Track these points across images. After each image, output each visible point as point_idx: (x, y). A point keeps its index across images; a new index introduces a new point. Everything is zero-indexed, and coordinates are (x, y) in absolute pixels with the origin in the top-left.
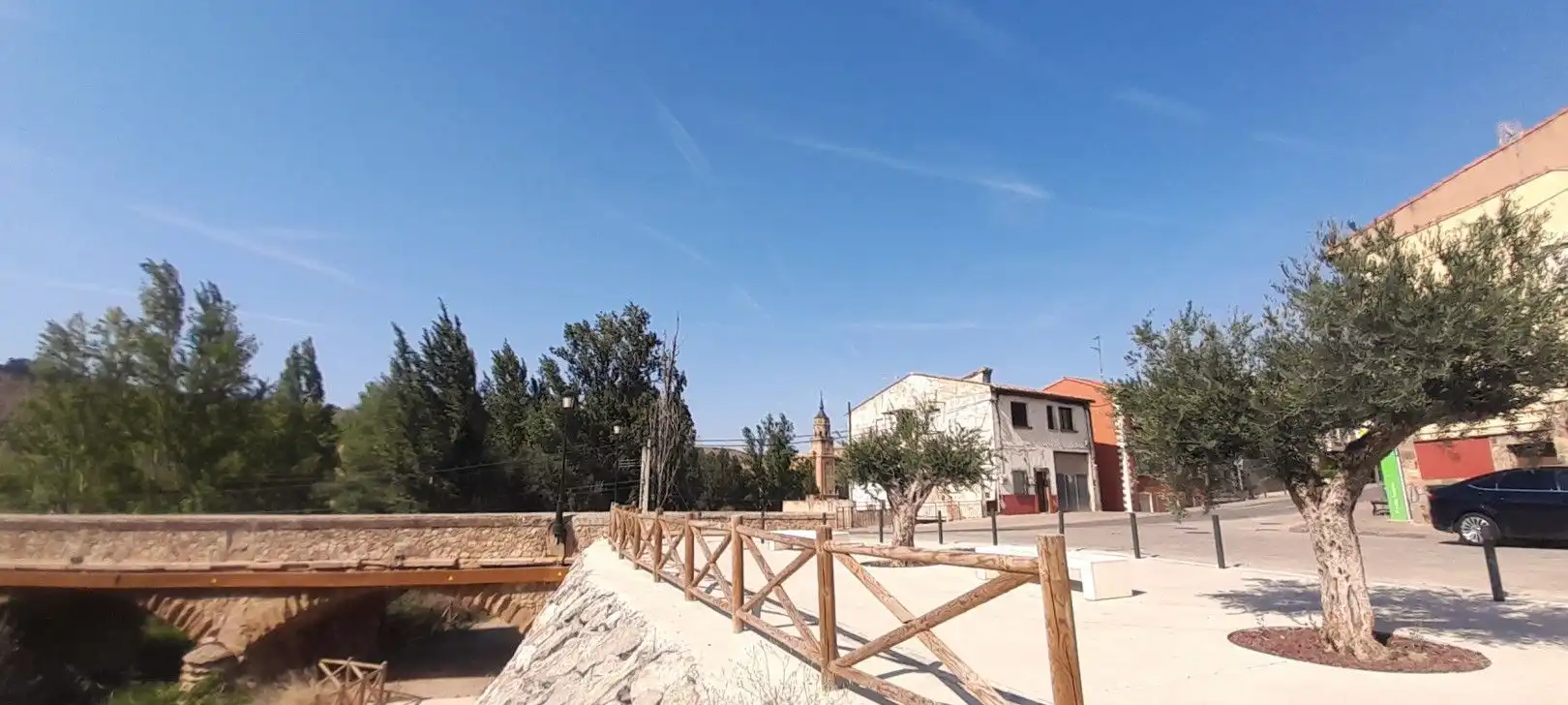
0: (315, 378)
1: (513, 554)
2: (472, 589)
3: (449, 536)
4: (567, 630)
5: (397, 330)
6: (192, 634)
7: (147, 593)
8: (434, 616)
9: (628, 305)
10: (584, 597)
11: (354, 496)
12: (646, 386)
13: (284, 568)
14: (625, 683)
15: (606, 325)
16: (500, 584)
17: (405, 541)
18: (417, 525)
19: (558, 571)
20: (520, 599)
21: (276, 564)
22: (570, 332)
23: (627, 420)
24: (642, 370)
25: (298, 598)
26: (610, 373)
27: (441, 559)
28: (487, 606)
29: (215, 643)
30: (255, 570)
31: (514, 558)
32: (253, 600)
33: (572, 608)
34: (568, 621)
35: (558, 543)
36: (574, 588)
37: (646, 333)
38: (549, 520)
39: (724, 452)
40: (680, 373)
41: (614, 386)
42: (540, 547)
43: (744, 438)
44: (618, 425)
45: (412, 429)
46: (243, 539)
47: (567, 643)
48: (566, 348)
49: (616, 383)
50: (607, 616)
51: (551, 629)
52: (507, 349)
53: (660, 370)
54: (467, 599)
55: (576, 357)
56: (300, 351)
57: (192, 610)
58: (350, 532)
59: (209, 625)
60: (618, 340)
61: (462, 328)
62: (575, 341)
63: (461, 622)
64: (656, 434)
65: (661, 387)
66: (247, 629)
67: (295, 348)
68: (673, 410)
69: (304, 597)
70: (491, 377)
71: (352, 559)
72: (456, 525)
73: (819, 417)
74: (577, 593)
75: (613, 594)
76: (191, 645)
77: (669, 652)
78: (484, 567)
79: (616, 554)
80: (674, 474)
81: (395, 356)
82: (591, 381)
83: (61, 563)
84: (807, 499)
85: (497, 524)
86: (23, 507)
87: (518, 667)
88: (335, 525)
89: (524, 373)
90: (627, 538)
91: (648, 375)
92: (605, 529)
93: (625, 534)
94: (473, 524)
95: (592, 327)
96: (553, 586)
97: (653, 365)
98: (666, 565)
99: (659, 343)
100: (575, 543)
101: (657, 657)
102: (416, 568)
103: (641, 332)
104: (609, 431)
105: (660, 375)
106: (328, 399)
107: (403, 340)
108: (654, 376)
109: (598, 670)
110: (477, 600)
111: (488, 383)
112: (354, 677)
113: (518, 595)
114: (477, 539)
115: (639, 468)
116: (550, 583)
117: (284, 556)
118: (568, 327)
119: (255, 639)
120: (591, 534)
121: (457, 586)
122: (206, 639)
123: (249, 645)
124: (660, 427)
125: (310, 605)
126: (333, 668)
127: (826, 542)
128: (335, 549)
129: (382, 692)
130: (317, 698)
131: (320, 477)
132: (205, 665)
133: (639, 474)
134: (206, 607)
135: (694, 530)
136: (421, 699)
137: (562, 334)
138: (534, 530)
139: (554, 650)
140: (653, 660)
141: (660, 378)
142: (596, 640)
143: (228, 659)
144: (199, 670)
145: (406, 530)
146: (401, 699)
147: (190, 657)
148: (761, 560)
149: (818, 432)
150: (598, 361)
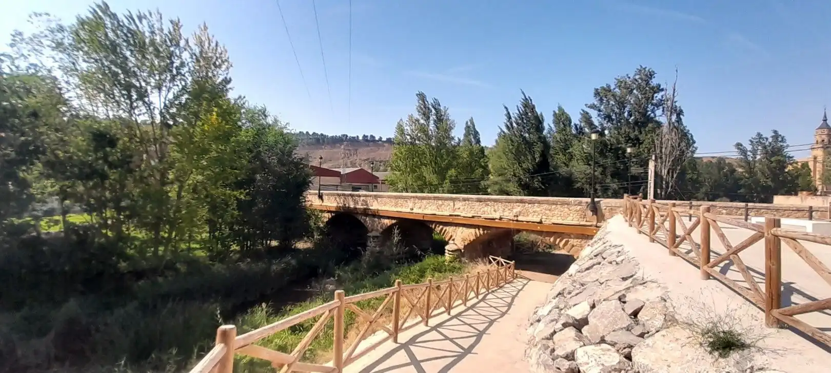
0: (476, 134)
1: (568, 218)
2: (550, 234)
3: (536, 208)
4: (595, 261)
5: (506, 108)
6: (447, 239)
7: (432, 222)
8: (533, 244)
9: (639, 68)
10: (605, 245)
11: (497, 187)
12: (650, 120)
13: (473, 217)
14: (623, 292)
15: (621, 84)
16: (563, 233)
17: (518, 208)
18: (522, 201)
19: (594, 229)
20: (573, 241)
21: (470, 215)
22: (597, 93)
23: (636, 142)
24: (648, 109)
25: (479, 229)
26: (626, 114)
27: (532, 218)
28: (557, 243)
29: (454, 243)
30: (464, 217)
31: (569, 221)
32: (464, 228)
33: (599, 249)
34: (595, 256)
35: (593, 215)
36: (600, 239)
37: (652, 84)
38: (587, 203)
39: (721, 161)
40: (679, 108)
41: (630, 123)
42: (582, 216)
43: (737, 150)
44: (630, 147)
45: (518, 155)
46: (458, 204)
47: (594, 267)
48: (596, 103)
49: (630, 120)
50: (618, 257)
51: (587, 259)
52: (560, 108)
53: (663, 108)
54: (547, 238)
55: (602, 107)
56: (469, 123)
57: (446, 230)
58: (496, 204)
59: (451, 236)
60: (631, 92)
61: (533, 102)
62: (601, 98)
63: (546, 249)
64: (661, 151)
65: (663, 120)
66: (464, 240)
67: (467, 123)
68: (673, 134)
69: (481, 229)
70: (552, 126)
71: (497, 215)
72: (539, 202)
74: (601, 243)
75: (622, 245)
76: (447, 243)
77: (652, 282)
78: (554, 224)
79: (628, 223)
80: (675, 176)
81: (506, 121)
82: (612, 121)
83: (408, 210)
84: (799, 195)
85: (559, 203)
86: (396, 190)
87: (570, 274)
88: (489, 200)
89: (570, 122)
90: (632, 215)
91: (653, 111)
92: (621, 209)
93: (632, 213)
94: (548, 203)
95: (612, 88)
96: (590, 237)
97: (660, 104)
98: (658, 233)
99: (662, 90)
100: (603, 216)
101: (644, 283)
102: (523, 221)
103: (648, 84)
104: (624, 151)
105: (663, 111)
106: (483, 144)
107: (509, 113)
108: (659, 112)
109: (609, 283)
110: (552, 239)
111: (551, 129)
112: (502, 265)
113: (572, 240)
114: (550, 210)
115: (648, 173)
116: (588, 235)
117: (473, 212)
118: (597, 90)
119: (466, 244)
120: (613, 211)
121: (542, 232)
122: (451, 242)
123: (465, 246)
124: (664, 146)
125: (484, 233)
126: (494, 260)
127: (775, 229)
128: (490, 211)
129: (514, 273)
130: (488, 270)
131: (483, 179)
132: (452, 251)
133: (647, 176)
134: (450, 230)
135: (675, 214)
136: (530, 280)
137: (593, 94)
138: (579, 207)
139: (587, 269)
140: (641, 284)
141: (663, 114)
142: (610, 268)
143: (459, 250)
144: (450, 253)
145: (518, 204)
146: (521, 278)
147: (447, 247)
148: (722, 236)
149: (820, 140)
150: (618, 108)
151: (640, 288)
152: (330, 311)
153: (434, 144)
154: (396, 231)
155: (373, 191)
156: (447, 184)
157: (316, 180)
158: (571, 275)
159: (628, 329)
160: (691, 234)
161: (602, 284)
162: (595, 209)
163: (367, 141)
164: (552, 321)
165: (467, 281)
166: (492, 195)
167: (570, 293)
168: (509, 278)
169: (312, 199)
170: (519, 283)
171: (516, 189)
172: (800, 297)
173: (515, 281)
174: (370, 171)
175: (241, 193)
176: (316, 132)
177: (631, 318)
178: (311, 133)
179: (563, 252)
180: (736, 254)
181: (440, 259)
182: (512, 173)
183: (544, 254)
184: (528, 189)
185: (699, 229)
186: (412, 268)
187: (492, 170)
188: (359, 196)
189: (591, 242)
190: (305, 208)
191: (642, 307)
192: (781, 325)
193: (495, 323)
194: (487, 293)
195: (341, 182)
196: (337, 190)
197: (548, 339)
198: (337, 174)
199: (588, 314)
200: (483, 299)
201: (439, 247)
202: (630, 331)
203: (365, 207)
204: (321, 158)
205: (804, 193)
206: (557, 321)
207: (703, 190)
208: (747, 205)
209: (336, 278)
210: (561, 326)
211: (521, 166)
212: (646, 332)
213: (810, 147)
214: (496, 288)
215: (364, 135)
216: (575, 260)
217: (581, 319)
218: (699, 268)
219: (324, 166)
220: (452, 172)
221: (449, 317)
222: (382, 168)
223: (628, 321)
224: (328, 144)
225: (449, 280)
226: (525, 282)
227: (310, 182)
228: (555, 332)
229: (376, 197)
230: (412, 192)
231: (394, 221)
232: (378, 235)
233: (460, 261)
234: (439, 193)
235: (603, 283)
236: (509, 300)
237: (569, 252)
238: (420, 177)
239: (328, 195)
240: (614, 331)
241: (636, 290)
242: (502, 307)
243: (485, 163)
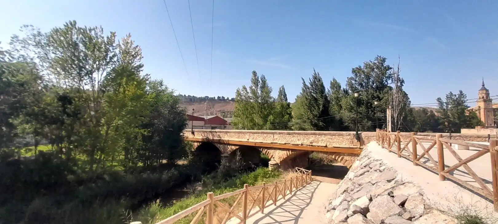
0: (285, 95)
2: (332, 153)
3: (323, 138)
4: (365, 169)
6: (270, 157)
7: (261, 147)
9: (377, 56)
10: (370, 160)
11: (297, 126)
12: (386, 86)
13: (285, 144)
14: (391, 190)
15: (367, 66)
16: (340, 153)
17: (312, 138)
18: (314, 134)
19: (359, 150)
20: (346, 158)
21: (284, 143)
22: (354, 71)
23: (378, 99)
24: (384, 80)
25: (289, 151)
26: (371, 83)
27: (321, 144)
28: (336, 159)
29: (274, 160)
30: (280, 144)
32: (280, 151)
34: (365, 167)
35: (357, 142)
36: (365, 156)
37: (385, 66)
38: (354, 134)
40: (401, 79)
41: (373, 88)
42: (351, 142)
43: (437, 102)
44: (376, 101)
45: (310, 107)
46: (276, 136)
47: (366, 173)
48: (353, 77)
49: (373, 86)
51: (359, 168)
52: (334, 80)
53: (392, 79)
54: (330, 156)
55: (357, 79)
56: (281, 89)
57: (269, 152)
58: (299, 136)
59: (272, 156)
60: (373, 70)
62: (356, 74)
63: (329, 162)
64: (393, 104)
65: (393, 86)
66: (280, 158)
68: (399, 94)
69: (290, 151)
70: (330, 89)
71: (300, 143)
72: (325, 135)
74: (367, 158)
75: (382, 160)
76: (270, 160)
78: (334, 147)
80: (401, 118)
81: (303, 87)
82: (363, 87)
83: (246, 140)
84: (476, 128)
85: (337, 135)
86: (238, 129)
88: (295, 133)
89: (340, 87)
91: (386, 81)
92: (374, 138)
93: (383, 140)
94: (330, 134)
95: (362, 68)
96: (358, 155)
97: (389, 77)
99: (391, 68)
100: (364, 142)
102: (315, 146)
103: (382, 65)
108: (390, 81)
109: (379, 184)
110: (333, 157)
112: (304, 173)
114: (331, 139)
115: (386, 116)
116: (355, 154)
117: (285, 141)
118: (353, 69)
119: (281, 160)
120: (369, 139)
121: (327, 152)
122: (272, 159)
123: (281, 161)
124: (394, 101)
125: (292, 154)
126: (299, 170)
127: (497, 147)
128: (296, 140)
129: (311, 178)
130: (297, 176)
131: (289, 121)
132: (273, 165)
133: (386, 118)
134: (271, 152)
135: (417, 140)
136: (321, 182)
137: (351, 72)
138: (349, 137)
139: (361, 175)
140: (402, 184)
141: (392, 82)
142: (377, 174)
143: (277, 164)
144: (272, 166)
145: (312, 135)
146: (316, 181)
147: (270, 163)
148: (454, 153)
149: (481, 97)
150: (366, 80)
152: (204, 207)
153: (260, 101)
154: (239, 153)
155: (224, 129)
156: (268, 125)
158: (351, 179)
159: (400, 215)
160: (429, 152)
161: (373, 184)
162: (359, 138)
163: (220, 100)
165: (285, 184)
166: (295, 130)
167: (352, 191)
168: (308, 181)
169: (188, 134)
170: (315, 184)
171: (309, 127)
173: (312, 182)
174: (222, 117)
177: (400, 207)
180: (466, 164)
181: (266, 169)
182: (307, 118)
183: (327, 165)
184: (318, 128)
186: (250, 176)
187: (294, 116)
188: (216, 132)
193: (304, 210)
194: (296, 190)
195: (205, 124)
197: (343, 221)
199: (369, 205)
200: (295, 195)
201: (265, 163)
203: (219, 139)
204: (193, 110)
205: (479, 127)
209: (202, 183)
211: (312, 113)
212: (413, 216)
214: (301, 188)
217: (364, 208)
218: (438, 174)
219: (195, 115)
220: (271, 117)
221: (276, 207)
222: (229, 116)
223: (398, 209)
225: (275, 183)
226: (318, 183)
228: (348, 217)
229: (226, 133)
230: (247, 130)
231: (237, 147)
232: (228, 155)
233: (278, 171)
234: (264, 130)
235: (374, 184)
236: (310, 195)
237: (344, 164)
238: (252, 120)
239: (198, 132)
240: (390, 216)
241: (400, 188)
242: (307, 199)
243: (290, 111)
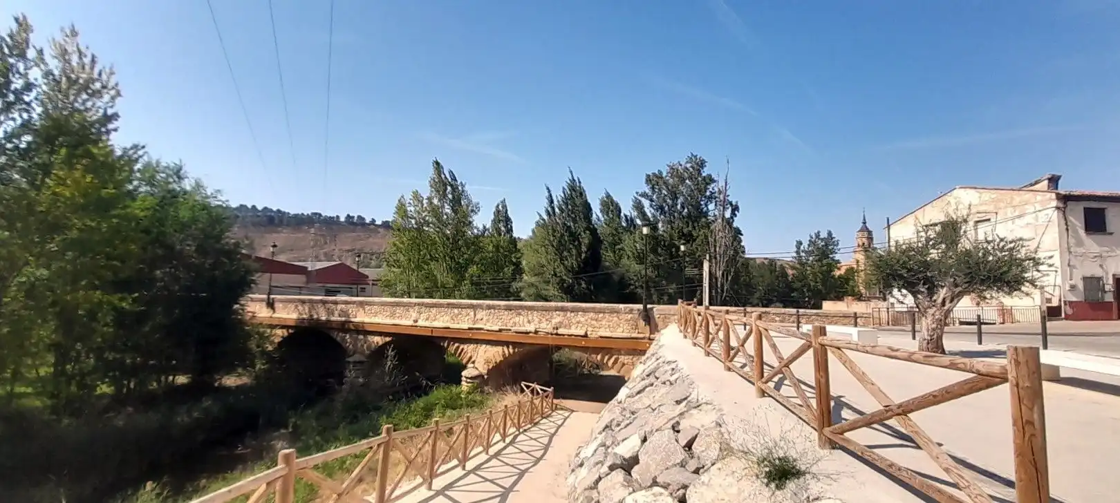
0: (508, 220)
1: (618, 330)
2: (597, 350)
3: (580, 317)
4: (647, 382)
5: (548, 189)
6: (464, 362)
7: (444, 339)
8: (578, 364)
9: (690, 155)
10: (658, 361)
11: (532, 291)
12: (705, 215)
13: (500, 330)
14: (677, 419)
15: (674, 171)
16: (612, 348)
17: (557, 318)
18: (562, 309)
19: (647, 343)
20: (623, 359)
21: (496, 328)
22: (649, 180)
23: (689, 238)
24: (701, 202)
25: (508, 347)
26: (679, 207)
27: (575, 331)
28: (605, 362)
29: (474, 367)
30: (488, 330)
31: (619, 333)
32: (488, 346)
33: (652, 367)
34: (648, 376)
35: (645, 325)
36: (653, 355)
37: (704, 175)
38: (639, 310)
39: (773, 262)
40: (734, 203)
41: (682, 216)
42: (634, 327)
44: (683, 244)
45: (560, 249)
46: (481, 314)
47: (647, 389)
48: (647, 191)
50: (672, 375)
51: (639, 379)
52: (608, 195)
53: (716, 202)
54: (594, 356)
55: (654, 197)
56: (500, 207)
57: (463, 349)
58: (529, 312)
59: (471, 358)
60: (683, 180)
61: (582, 185)
62: (653, 186)
63: (592, 369)
64: (715, 250)
65: (716, 216)
66: (487, 362)
67: (498, 206)
68: (727, 232)
69: (511, 347)
70: (600, 215)
71: (531, 328)
72: (584, 311)
73: (861, 231)
74: (654, 359)
75: (676, 361)
76: (465, 367)
77: (708, 404)
78: (601, 337)
79: (682, 335)
80: (730, 279)
81: (546, 205)
82: (665, 213)
83: (410, 323)
84: (845, 300)
85: (607, 311)
86: (393, 295)
87: (619, 400)
88: (521, 307)
89: (620, 211)
90: (687, 323)
91: (706, 205)
92: (676, 317)
94: (594, 310)
95: (664, 175)
96: (643, 352)
97: (710, 198)
98: (713, 345)
99: (715, 181)
100: (656, 326)
101: (699, 406)
102: (564, 335)
103: (700, 174)
104: (678, 248)
105: (716, 205)
106: (515, 235)
107: (551, 196)
108: (711, 207)
109: (662, 409)
110: (599, 357)
111: (599, 219)
112: (538, 393)
113: (623, 357)
114: (596, 320)
115: (702, 275)
116: (640, 351)
117: (500, 324)
118: (648, 176)
119: (490, 367)
120: (666, 319)
121: (588, 348)
122: (470, 365)
123: (489, 370)
124: (718, 245)
125: (514, 352)
126: (528, 387)
127: (821, 338)
128: (523, 322)
129: (552, 404)
130: (519, 402)
131: (514, 279)
132: (471, 378)
133: (702, 278)
134: (469, 349)
135: (729, 322)
136: (573, 411)
137: (644, 180)
138: (630, 316)
139: (639, 393)
140: (695, 407)
141: (716, 208)
142: (664, 390)
143: (480, 376)
144: (468, 380)
145: (557, 312)
146: (562, 409)
147: (464, 373)
148: (774, 347)
149: (861, 244)
150: (670, 199)
151: (694, 412)
152: (268, 484)
153: (449, 233)
154: (391, 353)
155: (357, 296)
156: (466, 286)
157: (262, 279)
158: (621, 402)
159: (683, 465)
160: (745, 345)
161: (654, 410)
162: (648, 317)
163: (353, 224)
164: (597, 463)
165: (490, 419)
166: (526, 301)
167: (618, 425)
168: (546, 410)
169: (255, 308)
170: (559, 416)
171: (556, 293)
172: (850, 411)
173: (554, 413)
174: (355, 267)
175: (122, 299)
176: (269, 207)
177: (685, 450)
178: (260, 208)
179: (613, 372)
180: (788, 367)
181: (454, 389)
182: (552, 273)
183: (590, 375)
184: (571, 293)
185: (752, 339)
186: (413, 406)
187: (526, 268)
188: (336, 303)
189: (644, 358)
190: (242, 323)
191: (696, 436)
192: (834, 445)
193: (526, 474)
194: (517, 433)
195: (307, 282)
196: (300, 294)
197: (591, 488)
198: (302, 270)
199: (639, 450)
200: (512, 443)
201: (453, 374)
202: (684, 467)
203: (343, 319)
204: (275, 246)
205: (850, 298)
206: (602, 463)
207: (757, 295)
208: (798, 312)
209: (290, 430)
210: (607, 469)
211: (563, 264)
212: (701, 466)
213: (852, 249)
214: (530, 426)
215: (348, 215)
216: (626, 382)
217: (630, 457)
218: (753, 384)
219: (282, 258)
220: (473, 269)
221: (464, 472)
222: (373, 263)
223: (681, 455)
224: (288, 225)
225: (465, 419)
226: (567, 414)
227: (253, 282)
228: (600, 478)
229: (361, 304)
230: (416, 297)
231: (388, 339)
232: (363, 359)
233: (482, 392)
234: (455, 298)
235: (656, 409)
236: (545, 440)
237: (619, 372)
238: (430, 277)
239: (281, 301)
240: (667, 469)
241: (692, 414)
242: (537, 450)
243: (518, 258)
